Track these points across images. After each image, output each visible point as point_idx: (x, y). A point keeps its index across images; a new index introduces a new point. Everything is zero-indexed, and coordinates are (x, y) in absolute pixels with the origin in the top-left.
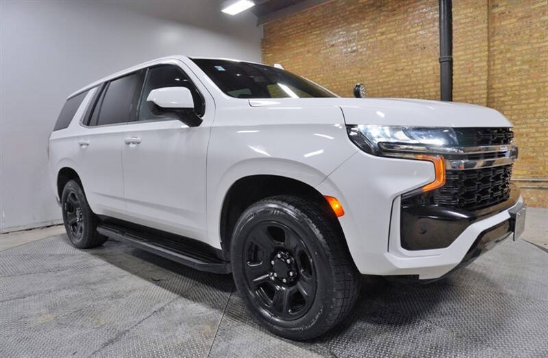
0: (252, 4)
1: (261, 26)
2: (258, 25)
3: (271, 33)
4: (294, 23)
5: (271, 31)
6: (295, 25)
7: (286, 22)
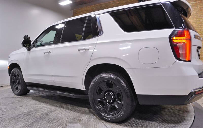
0: (71, 2)
1: (72, 11)
2: (71, 10)
3: (76, 14)
4: (86, 10)
5: (76, 13)
6: (86, 11)
7: (82, 10)
